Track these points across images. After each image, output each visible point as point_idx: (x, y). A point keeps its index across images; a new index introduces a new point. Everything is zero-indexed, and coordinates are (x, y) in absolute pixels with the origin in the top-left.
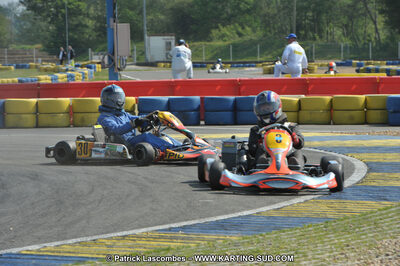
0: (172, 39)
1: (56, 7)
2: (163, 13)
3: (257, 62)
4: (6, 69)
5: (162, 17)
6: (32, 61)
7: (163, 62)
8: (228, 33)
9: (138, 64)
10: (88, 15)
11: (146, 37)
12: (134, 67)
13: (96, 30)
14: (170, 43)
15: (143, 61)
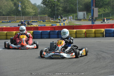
0: (85, 13)
1: (52, 4)
2: (81, 5)
3: (110, 19)
4: (40, 22)
5: (81, 6)
6: (46, 20)
7: (83, 19)
8: (101, 10)
9: (75, 20)
10: (60, 6)
11: (78, 12)
12: (74, 21)
13: (62, 10)
14: (85, 14)
15: (77, 19)
